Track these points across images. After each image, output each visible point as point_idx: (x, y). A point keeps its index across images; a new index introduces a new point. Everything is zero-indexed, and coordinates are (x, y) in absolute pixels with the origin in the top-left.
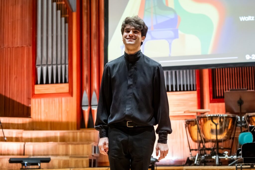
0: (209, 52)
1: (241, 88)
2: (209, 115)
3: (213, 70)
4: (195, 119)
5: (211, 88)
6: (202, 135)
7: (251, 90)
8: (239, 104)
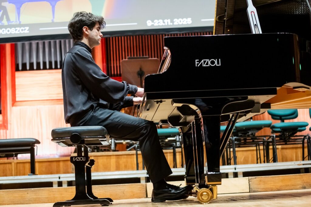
1: (141, 56)
3: (106, 39)
5: (104, 64)
7: (153, 58)
8: (139, 76)
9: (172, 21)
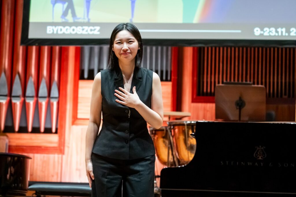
0: (196, 20)
1: (244, 82)
2: (188, 122)
3: (200, 48)
4: (166, 127)
5: (195, 79)
6: (176, 154)
7: (260, 86)
8: (238, 107)
9: (288, 31)
